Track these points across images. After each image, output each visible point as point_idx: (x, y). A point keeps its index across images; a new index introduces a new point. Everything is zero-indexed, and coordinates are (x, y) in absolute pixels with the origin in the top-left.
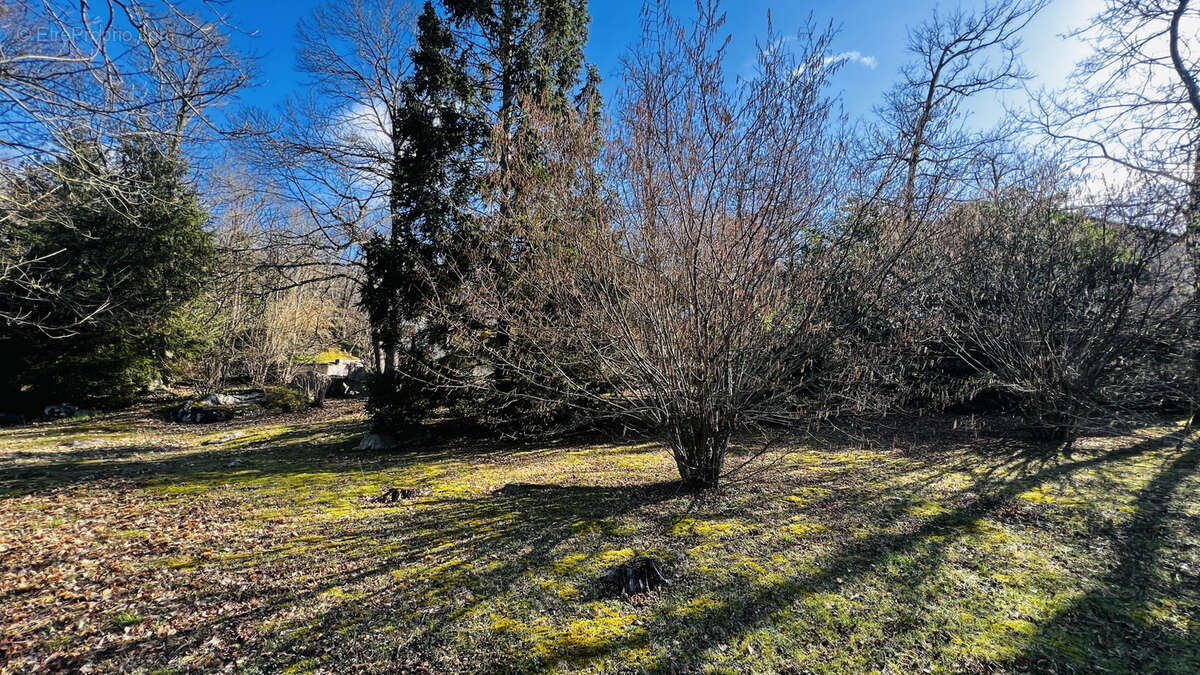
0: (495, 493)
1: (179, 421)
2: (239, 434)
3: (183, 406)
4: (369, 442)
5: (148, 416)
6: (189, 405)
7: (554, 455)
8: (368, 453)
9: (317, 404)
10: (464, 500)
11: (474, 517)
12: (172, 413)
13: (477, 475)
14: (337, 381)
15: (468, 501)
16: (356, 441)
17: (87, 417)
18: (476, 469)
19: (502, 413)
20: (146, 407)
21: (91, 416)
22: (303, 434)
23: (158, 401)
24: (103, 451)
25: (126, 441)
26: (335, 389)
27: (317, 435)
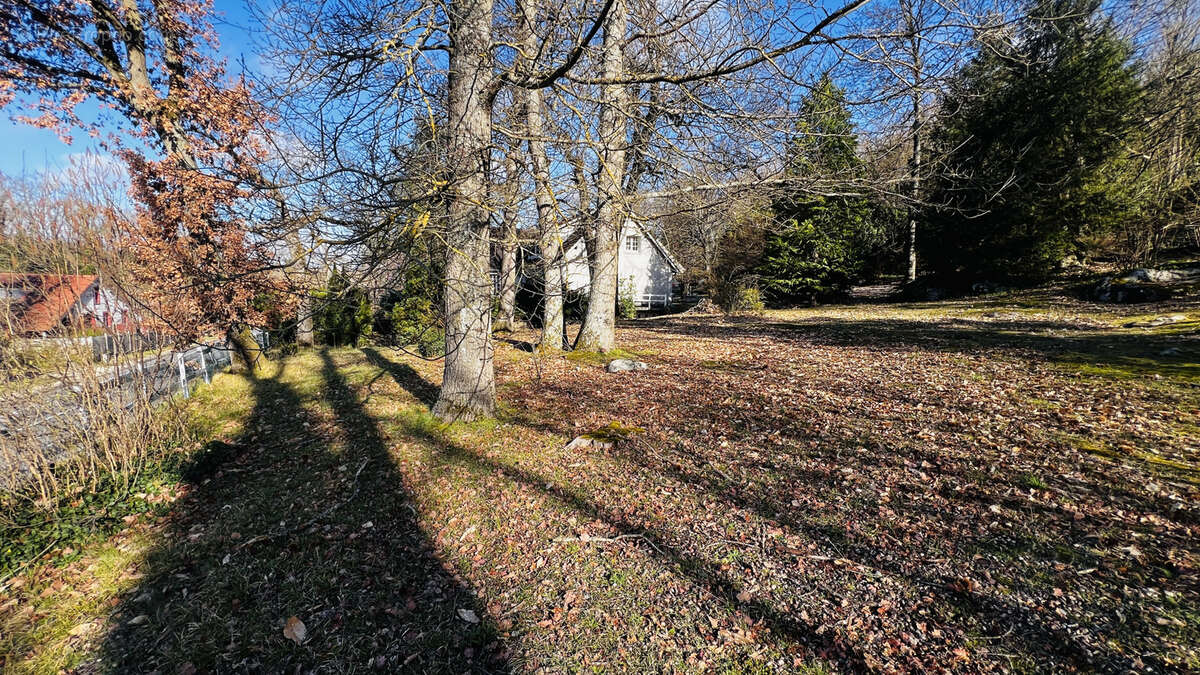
2: (1178, 317)
6: (1107, 283)
17: (1005, 294)
20: (1059, 285)
21: (1009, 292)
23: (1074, 279)
24: (1018, 324)
25: (1039, 316)
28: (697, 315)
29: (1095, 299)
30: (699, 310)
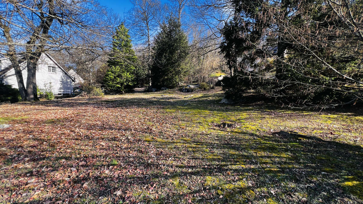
0: (274, 134)
1: (182, 91)
2: (192, 95)
3: (183, 88)
4: (224, 101)
5: (177, 90)
6: (184, 88)
7: (310, 115)
8: (223, 105)
9: (213, 88)
10: (256, 135)
11: (260, 148)
12: (182, 90)
13: (264, 121)
14: (219, 81)
15: (258, 136)
16: (220, 100)
17: (168, 90)
18: (264, 117)
19: (280, 92)
20: (177, 88)
22: (206, 97)
23: (180, 87)
24: (166, 98)
25: (171, 96)
26: (218, 84)
27: (210, 97)
28: (80, 97)
29: (183, 92)
30: (82, 96)
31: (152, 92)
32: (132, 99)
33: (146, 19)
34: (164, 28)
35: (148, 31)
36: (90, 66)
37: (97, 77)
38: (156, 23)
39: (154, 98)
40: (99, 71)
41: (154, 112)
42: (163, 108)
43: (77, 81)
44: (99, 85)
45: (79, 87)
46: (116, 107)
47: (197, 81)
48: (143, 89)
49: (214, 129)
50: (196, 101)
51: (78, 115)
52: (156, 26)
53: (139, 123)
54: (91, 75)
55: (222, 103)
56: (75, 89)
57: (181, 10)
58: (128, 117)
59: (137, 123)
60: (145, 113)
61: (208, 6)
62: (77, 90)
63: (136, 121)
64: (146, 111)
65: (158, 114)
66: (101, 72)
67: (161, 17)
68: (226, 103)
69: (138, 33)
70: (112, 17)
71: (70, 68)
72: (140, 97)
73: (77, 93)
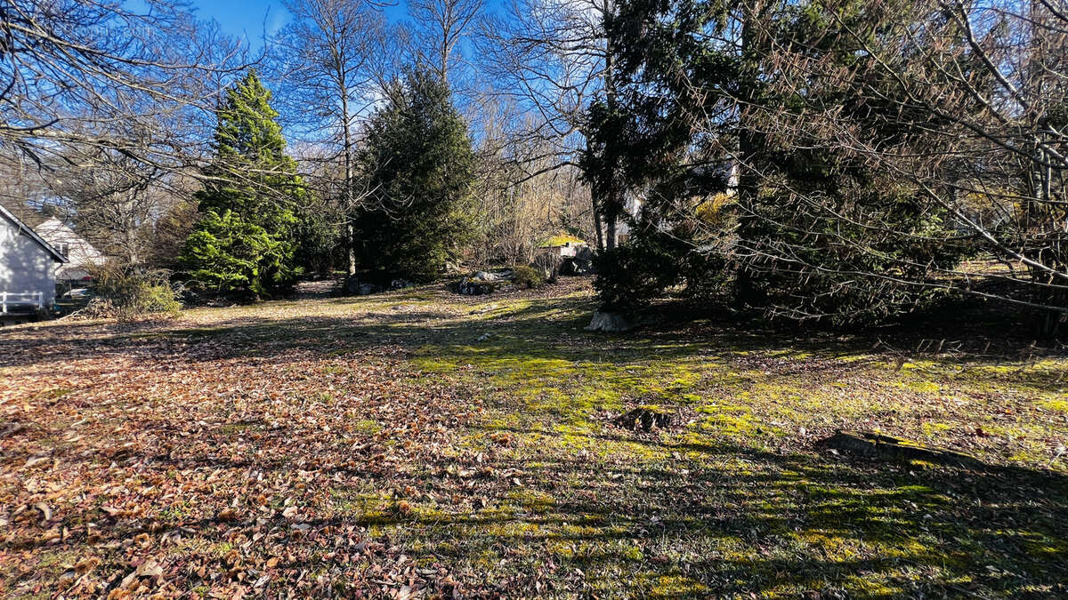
2: (494, 305)
3: (461, 282)
4: (601, 322)
5: (443, 289)
6: (465, 282)
8: (599, 335)
9: (552, 281)
12: (459, 288)
13: (758, 394)
14: (568, 260)
15: (779, 462)
16: (587, 320)
17: (412, 289)
20: (443, 282)
21: (414, 287)
22: (541, 309)
23: (450, 278)
24: (411, 316)
25: (426, 307)
26: (566, 268)
27: (552, 312)
28: (85, 320)
29: (460, 293)
30: (89, 313)
31: (361, 295)
32: (290, 322)
33: (335, 64)
34: (396, 97)
35: (344, 103)
36: (129, 206)
37: (158, 246)
38: (371, 81)
39: (370, 316)
40: (164, 226)
41: (377, 372)
42: (410, 356)
43: (74, 260)
44: (161, 274)
45: (86, 279)
46: (230, 356)
47: (503, 260)
48: (326, 285)
49: (617, 439)
50: (510, 325)
51: (53, 404)
52: (372, 89)
53: (327, 428)
54: (133, 237)
55: (595, 329)
56: (61, 287)
57: (448, 47)
58: (278, 402)
59: (319, 428)
60: (343, 380)
61: (528, 44)
62: (73, 290)
63: (314, 422)
64: (347, 369)
65: (393, 384)
66: (173, 228)
67: (387, 62)
68: (608, 328)
69: (311, 107)
70: (214, 48)
71: (47, 213)
72: (319, 314)
73: (75, 301)
